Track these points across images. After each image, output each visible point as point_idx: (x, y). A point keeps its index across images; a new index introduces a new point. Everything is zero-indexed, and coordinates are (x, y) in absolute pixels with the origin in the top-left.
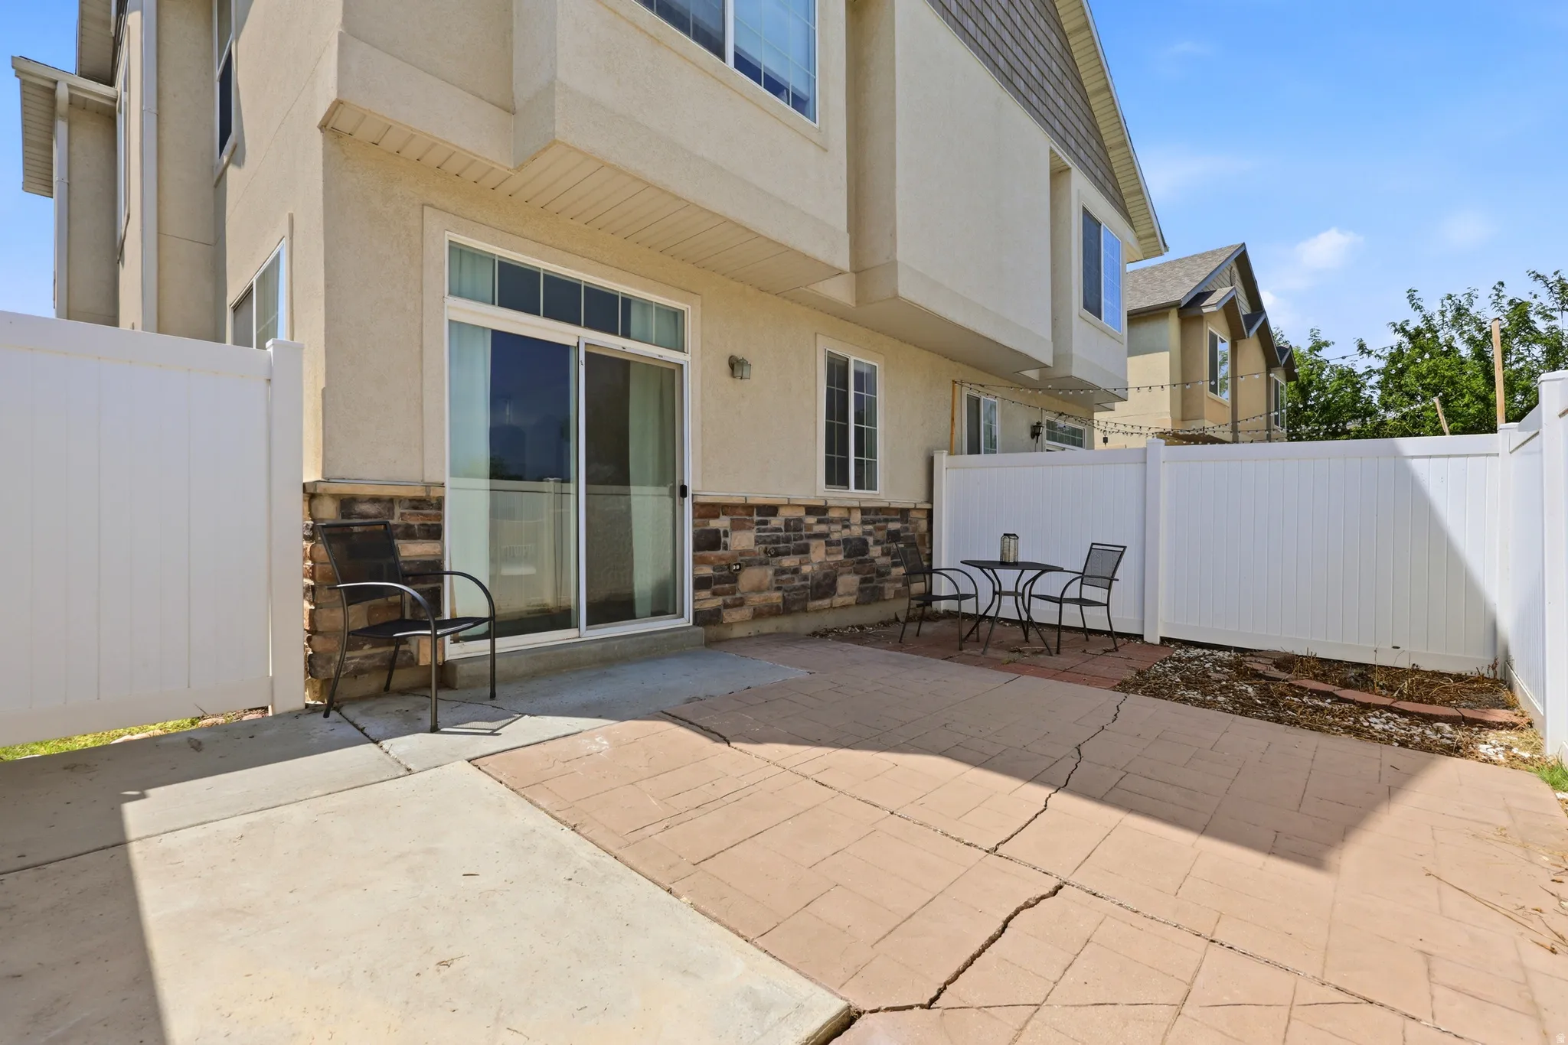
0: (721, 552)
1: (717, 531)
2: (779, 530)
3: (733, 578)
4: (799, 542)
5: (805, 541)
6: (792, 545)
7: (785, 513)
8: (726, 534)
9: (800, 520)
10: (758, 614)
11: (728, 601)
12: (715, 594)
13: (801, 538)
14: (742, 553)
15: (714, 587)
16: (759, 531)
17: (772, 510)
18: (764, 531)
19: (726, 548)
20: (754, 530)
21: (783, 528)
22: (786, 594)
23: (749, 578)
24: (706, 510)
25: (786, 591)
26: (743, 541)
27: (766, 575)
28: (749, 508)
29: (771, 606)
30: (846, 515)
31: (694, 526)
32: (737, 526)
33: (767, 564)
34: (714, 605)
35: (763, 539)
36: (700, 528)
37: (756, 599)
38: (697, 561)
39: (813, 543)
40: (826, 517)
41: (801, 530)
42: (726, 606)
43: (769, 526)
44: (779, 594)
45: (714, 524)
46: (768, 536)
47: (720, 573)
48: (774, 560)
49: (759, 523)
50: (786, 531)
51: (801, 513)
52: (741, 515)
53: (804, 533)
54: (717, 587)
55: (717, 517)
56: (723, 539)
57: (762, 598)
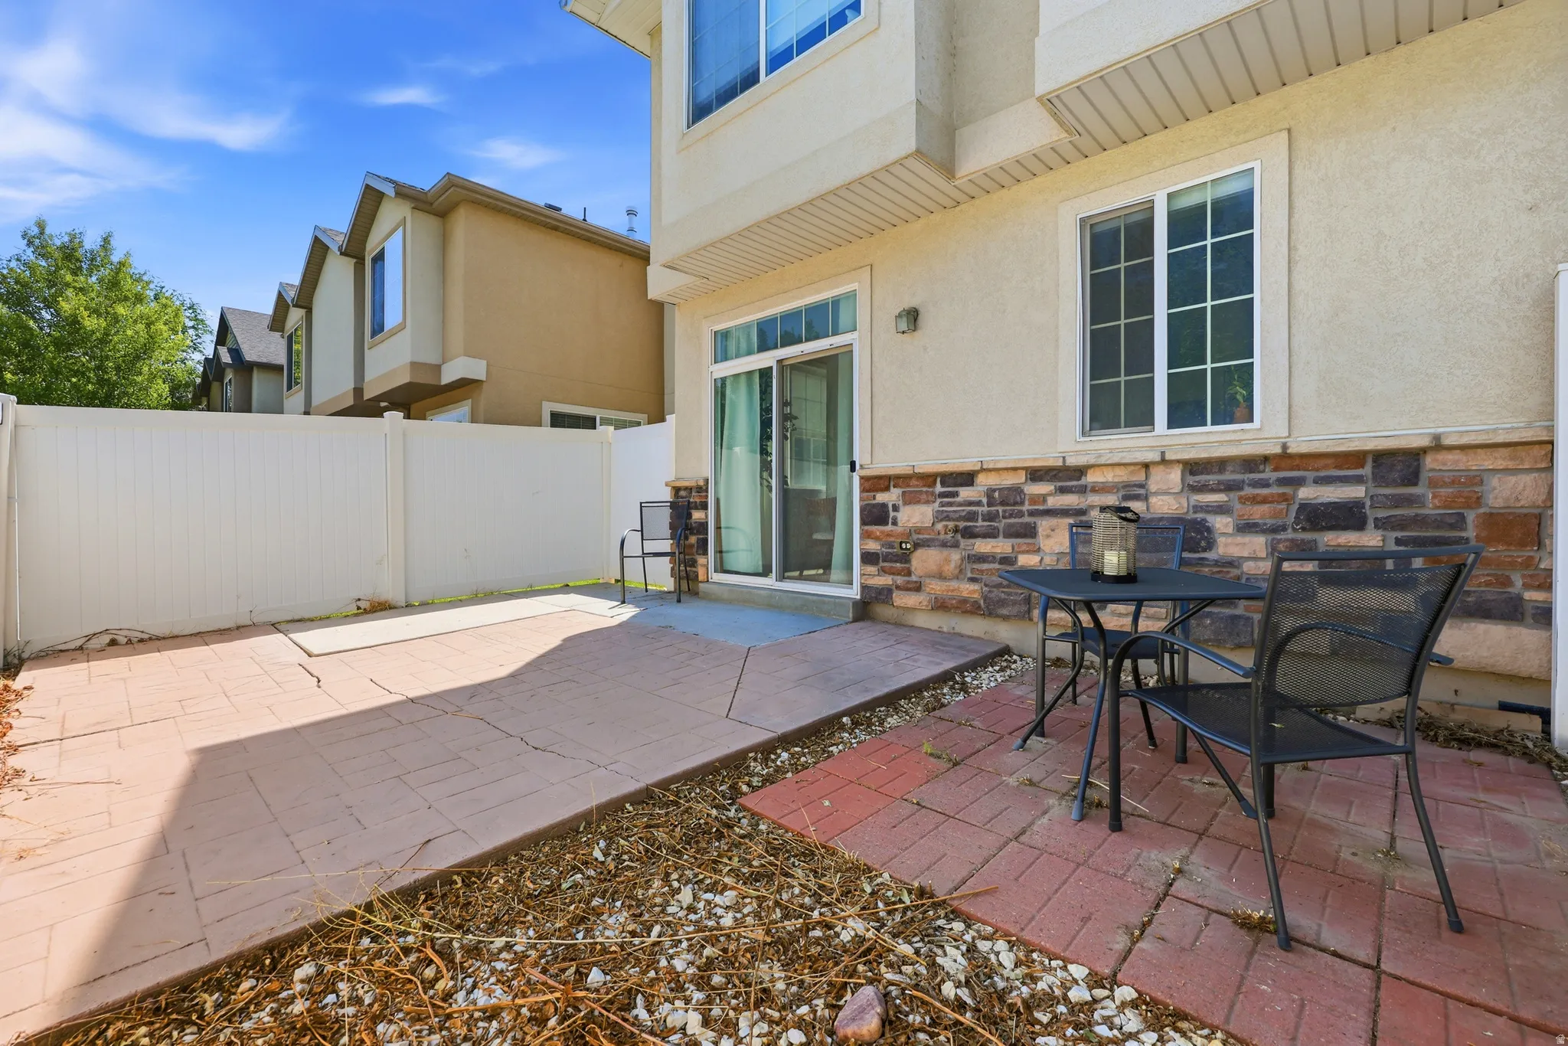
0: (889, 527)
1: (884, 506)
2: (979, 503)
3: (905, 558)
4: (1012, 520)
5: (1027, 519)
6: (1001, 525)
7: (984, 481)
8: (896, 508)
9: (1017, 490)
10: (940, 606)
11: (898, 582)
12: (884, 571)
13: (1021, 514)
14: (918, 530)
15: (882, 564)
16: (942, 505)
17: (967, 478)
18: (950, 504)
19: (895, 523)
20: (937, 504)
21: (985, 500)
22: (985, 589)
23: (924, 561)
24: (876, 483)
25: (986, 585)
26: (915, 516)
27: (947, 561)
28: (929, 479)
29: (965, 601)
30: (1141, 477)
31: (861, 499)
32: (910, 499)
33: (956, 545)
34: (881, 583)
35: (945, 514)
36: (866, 502)
37: (936, 587)
38: (866, 536)
39: (1044, 525)
40: (1083, 481)
41: (1022, 503)
42: (898, 588)
43: (958, 499)
44: (976, 587)
45: (881, 497)
46: (954, 511)
47: (890, 550)
48: (963, 542)
49: (942, 495)
50: (989, 505)
51: (1020, 478)
52: (917, 486)
53: (1026, 507)
54: (886, 564)
55: (887, 489)
56: (892, 514)
57: (944, 588)
